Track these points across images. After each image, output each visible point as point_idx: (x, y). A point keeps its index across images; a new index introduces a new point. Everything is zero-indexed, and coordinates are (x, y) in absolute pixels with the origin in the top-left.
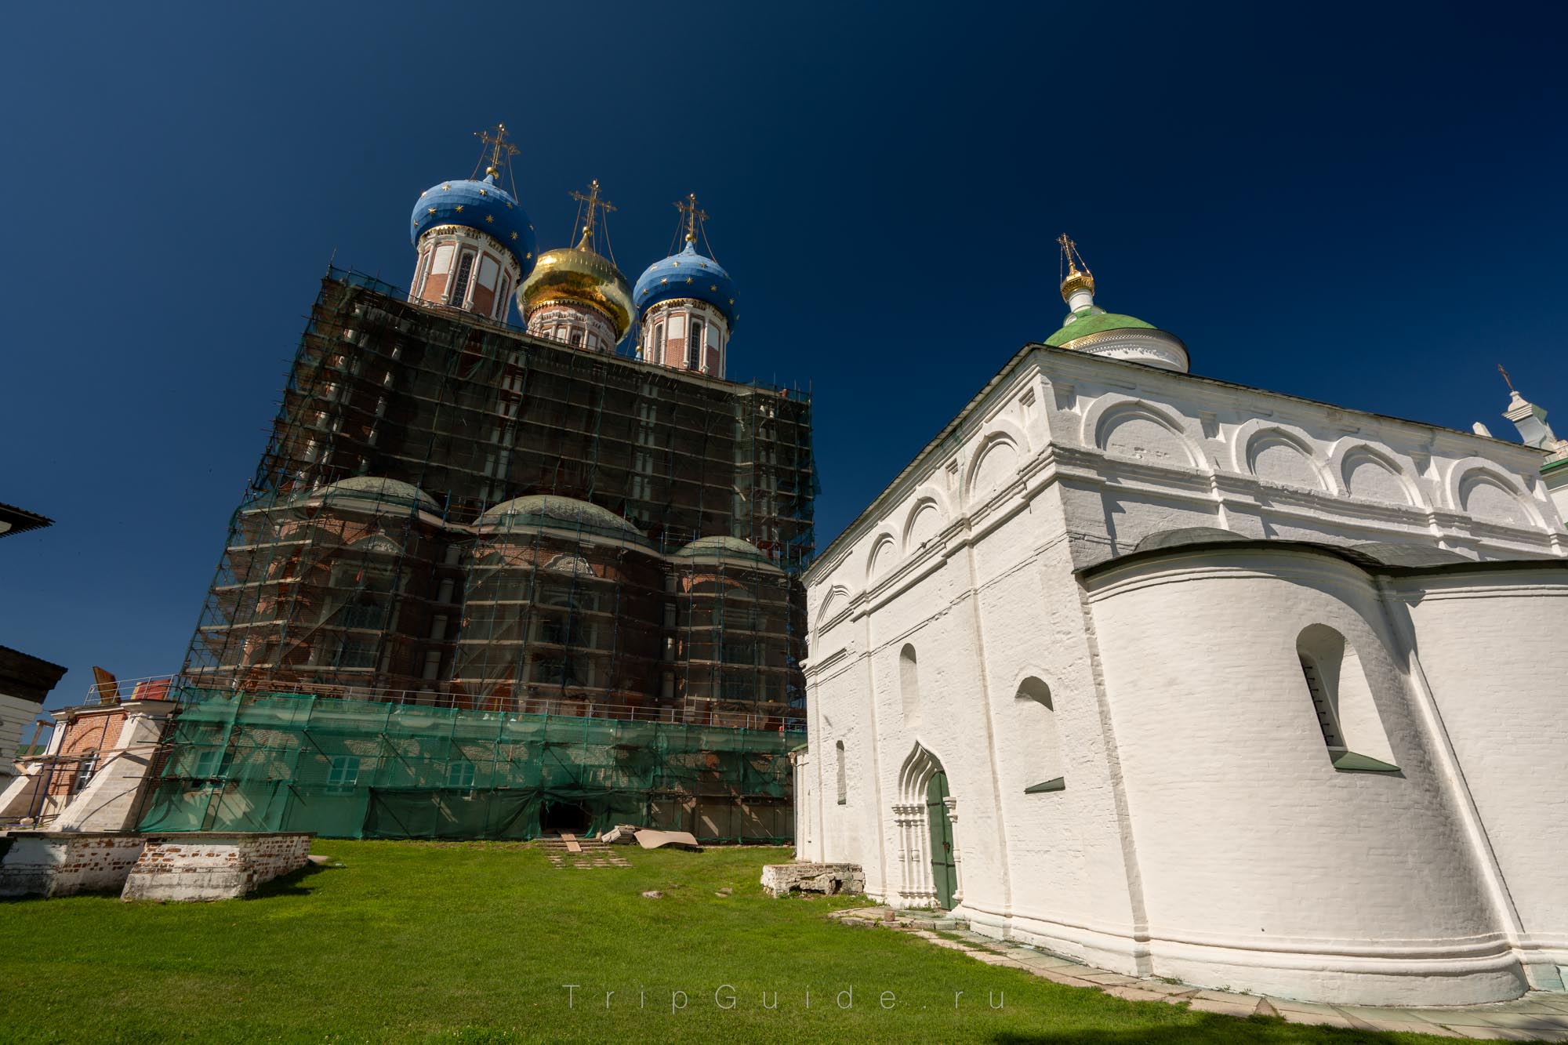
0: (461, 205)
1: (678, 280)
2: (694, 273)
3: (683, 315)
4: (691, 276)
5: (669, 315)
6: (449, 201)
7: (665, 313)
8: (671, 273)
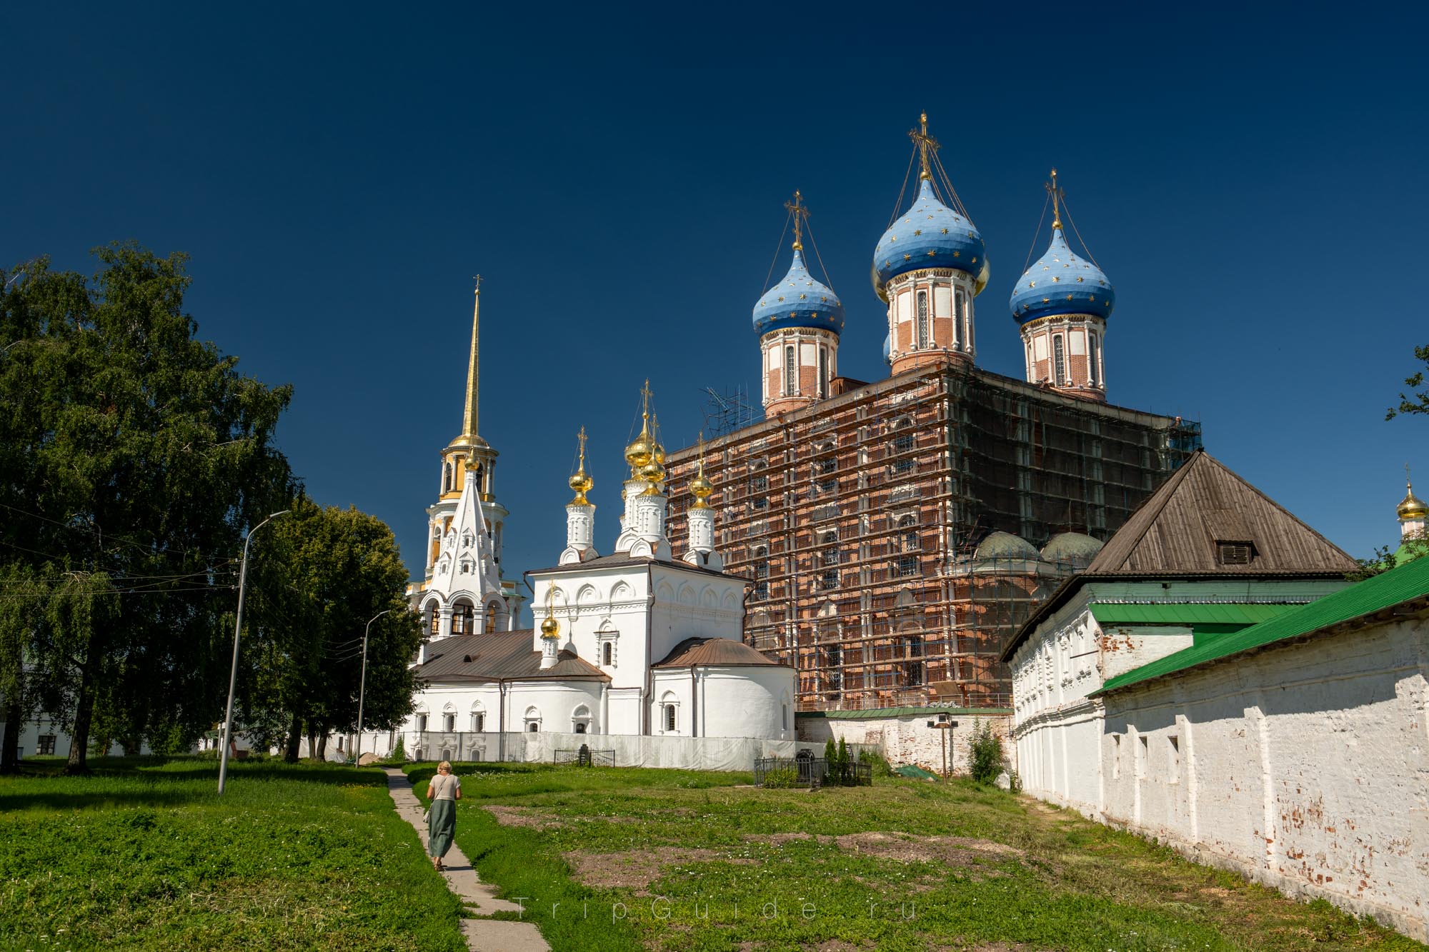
0: (958, 250)
1: (1083, 297)
2: (1095, 291)
3: (1083, 330)
4: (1093, 294)
5: (1070, 329)
6: (948, 246)
7: (1067, 327)
8: (1076, 290)
